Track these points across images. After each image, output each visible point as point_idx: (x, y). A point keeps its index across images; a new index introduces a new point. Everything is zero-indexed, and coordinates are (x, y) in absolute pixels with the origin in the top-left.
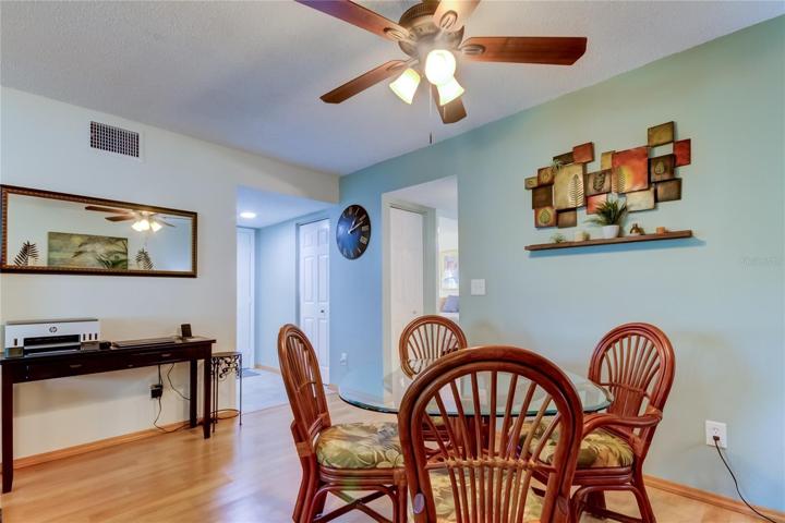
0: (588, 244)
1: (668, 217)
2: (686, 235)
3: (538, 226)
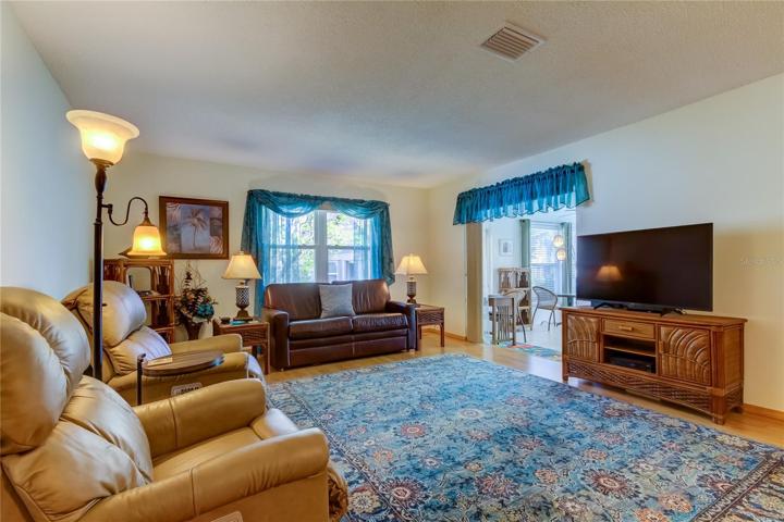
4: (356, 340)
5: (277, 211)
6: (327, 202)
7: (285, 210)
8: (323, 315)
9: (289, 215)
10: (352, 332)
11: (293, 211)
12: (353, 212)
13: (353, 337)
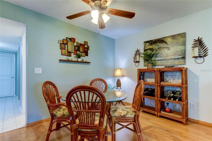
0: (71, 61)
1: (85, 59)
2: (88, 63)
3: (62, 54)
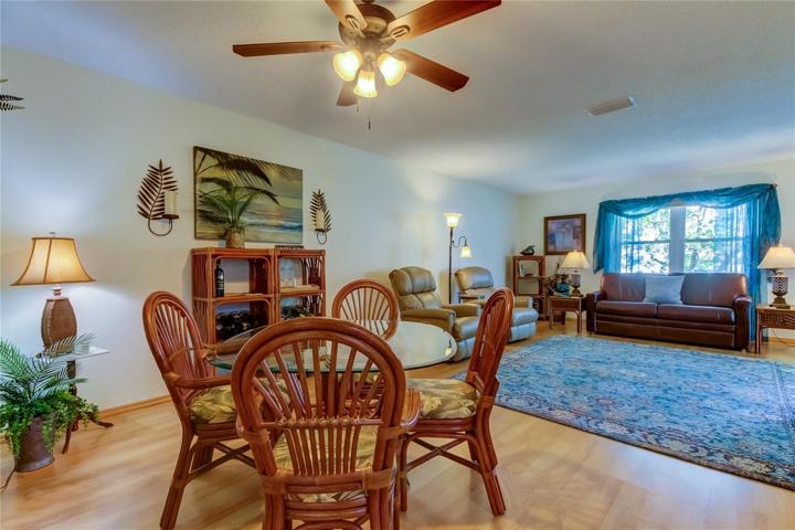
4: (660, 324)
5: (621, 215)
6: (676, 199)
7: (630, 213)
8: (646, 299)
9: (634, 217)
10: (656, 317)
11: (639, 212)
12: (715, 204)
13: (657, 321)
